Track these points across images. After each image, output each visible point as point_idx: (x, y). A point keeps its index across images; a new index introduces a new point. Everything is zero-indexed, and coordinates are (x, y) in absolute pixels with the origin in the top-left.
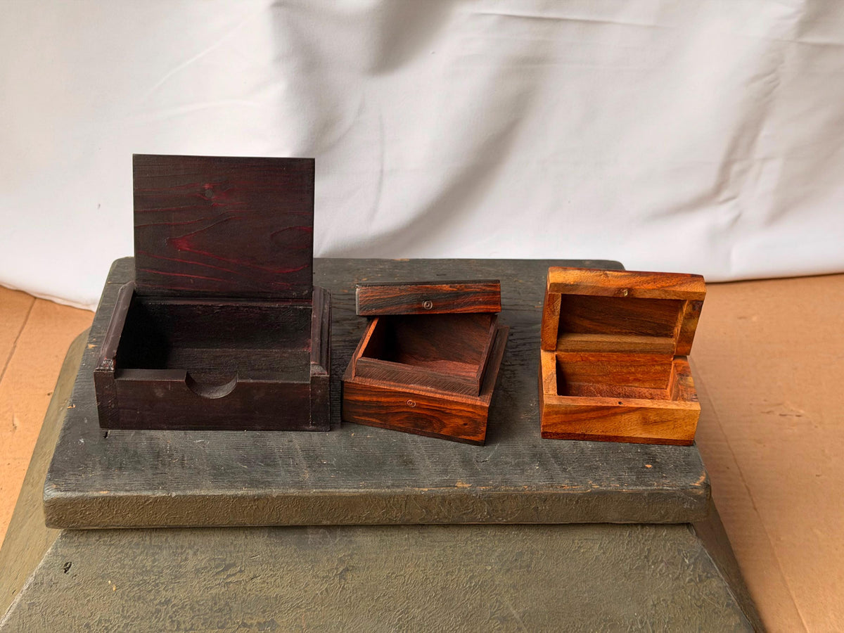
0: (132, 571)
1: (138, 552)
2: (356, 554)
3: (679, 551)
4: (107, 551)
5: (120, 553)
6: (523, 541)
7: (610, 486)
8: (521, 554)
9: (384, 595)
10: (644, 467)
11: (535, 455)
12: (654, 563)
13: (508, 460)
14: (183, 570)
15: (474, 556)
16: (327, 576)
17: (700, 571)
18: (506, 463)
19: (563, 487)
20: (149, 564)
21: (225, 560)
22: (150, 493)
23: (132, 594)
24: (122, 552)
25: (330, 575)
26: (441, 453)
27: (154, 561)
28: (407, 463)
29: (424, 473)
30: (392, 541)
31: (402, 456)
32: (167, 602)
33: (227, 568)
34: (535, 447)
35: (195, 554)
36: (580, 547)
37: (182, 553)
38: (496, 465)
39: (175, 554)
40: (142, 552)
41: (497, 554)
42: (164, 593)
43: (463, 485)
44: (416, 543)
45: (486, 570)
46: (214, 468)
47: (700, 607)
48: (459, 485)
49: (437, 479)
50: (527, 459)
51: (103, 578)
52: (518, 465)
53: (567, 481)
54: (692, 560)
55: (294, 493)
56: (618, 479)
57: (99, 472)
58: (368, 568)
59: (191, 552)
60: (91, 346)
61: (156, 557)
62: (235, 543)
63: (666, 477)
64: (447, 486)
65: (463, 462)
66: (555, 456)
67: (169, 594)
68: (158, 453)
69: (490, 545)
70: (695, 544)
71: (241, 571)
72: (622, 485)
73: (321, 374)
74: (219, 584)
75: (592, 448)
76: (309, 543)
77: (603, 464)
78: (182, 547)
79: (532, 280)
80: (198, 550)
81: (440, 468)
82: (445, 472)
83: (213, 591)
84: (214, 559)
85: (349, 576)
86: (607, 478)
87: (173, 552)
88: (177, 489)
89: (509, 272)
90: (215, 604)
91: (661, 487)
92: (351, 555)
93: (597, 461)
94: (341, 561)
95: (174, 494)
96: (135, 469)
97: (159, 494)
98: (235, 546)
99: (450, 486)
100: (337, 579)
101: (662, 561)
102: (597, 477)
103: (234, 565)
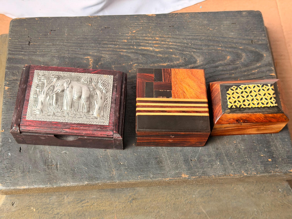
0: (41, 204)
1: (43, 197)
2: (137, 194)
3: (277, 187)
4: (29, 198)
5: (35, 198)
6: (209, 186)
7: (252, 174)
8: (208, 191)
9: (149, 207)
10: (268, 161)
11: (217, 155)
12: (265, 191)
13: (206, 158)
14: (63, 203)
15: (188, 192)
16: (125, 202)
17: (285, 194)
18: (205, 161)
19: (230, 175)
20: (48, 201)
21: (80, 198)
22: (44, 186)
23: (42, 212)
24: (36, 197)
25: (126, 201)
26: (174, 155)
27: (50, 200)
28: (159, 162)
29: (167, 169)
30: (152, 188)
31: (156, 158)
32: (58, 214)
33: (81, 201)
34: (218, 149)
35: (67, 197)
36: (234, 187)
37: (62, 197)
38: (200, 162)
39: (59, 197)
40: (44, 197)
41: (198, 191)
42: (56, 211)
43: (184, 176)
44: (163, 188)
45: (193, 197)
46: (72, 170)
47: (282, 206)
48: (183, 176)
49: (173, 173)
50: (214, 158)
51: (29, 206)
52: (210, 162)
53: (232, 172)
54: (282, 190)
55: (109, 183)
56: (256, 170)
57: (20, 174)
58: (142, 198)
59: (65, 196)
60: (7, 88)
61: (51, 198)
62: (84, 192)
63: (277, 167)
64: (178, 177)
65: (184, 161)
66: (227, 156)
67: (58, 211)
68: (46, 161)
69: (195, 188)
70: (285, 184)
71: (88, 202)
72: (257, 173)
73: (119, 138)
74: (79, 207)
75: (244, 149)
76: (116, 191)
77: (249, 159)
78: (61, 195)
79: (217, 28)
80: (68, 195)
81: (174, 165)
82: (177, 168)
83: (77, 209)
84: (76, 198)
85: (134, 201)
86: (251, 169)
87: (58, 197)
88: (56, 183)
89: (205, 22)
90: (78, 213)
91: (275, 173)
92: (135, 194)
93: (246, 158)
94: (130, 196)
95: (55, 187)
96: (36, 172)
97: (49, 186)
98: (84, 193)
99: (179, 177)
100: (129, 203)
101: (269, 190)
102: (246, 169)
103: (84, 200)
